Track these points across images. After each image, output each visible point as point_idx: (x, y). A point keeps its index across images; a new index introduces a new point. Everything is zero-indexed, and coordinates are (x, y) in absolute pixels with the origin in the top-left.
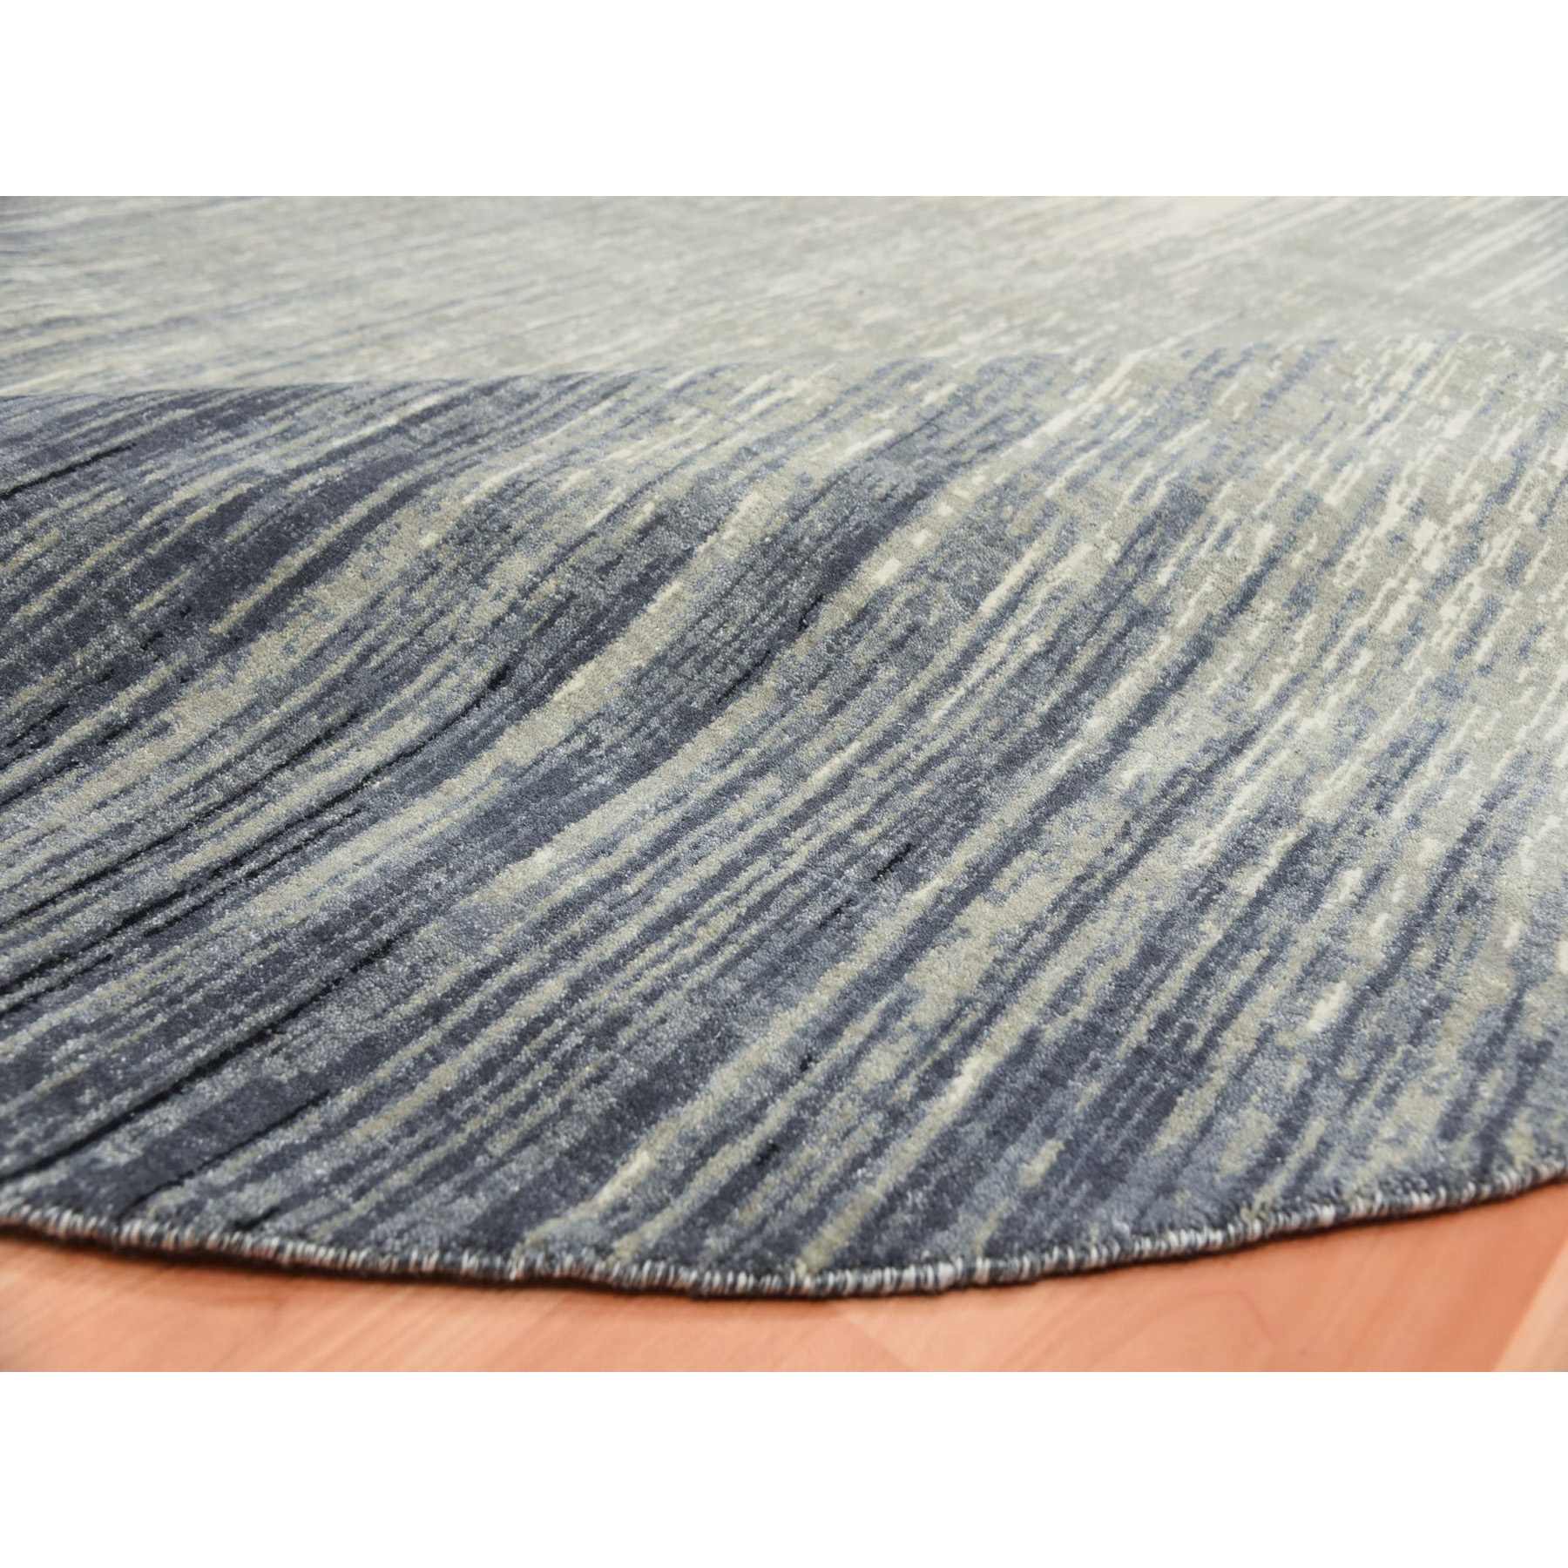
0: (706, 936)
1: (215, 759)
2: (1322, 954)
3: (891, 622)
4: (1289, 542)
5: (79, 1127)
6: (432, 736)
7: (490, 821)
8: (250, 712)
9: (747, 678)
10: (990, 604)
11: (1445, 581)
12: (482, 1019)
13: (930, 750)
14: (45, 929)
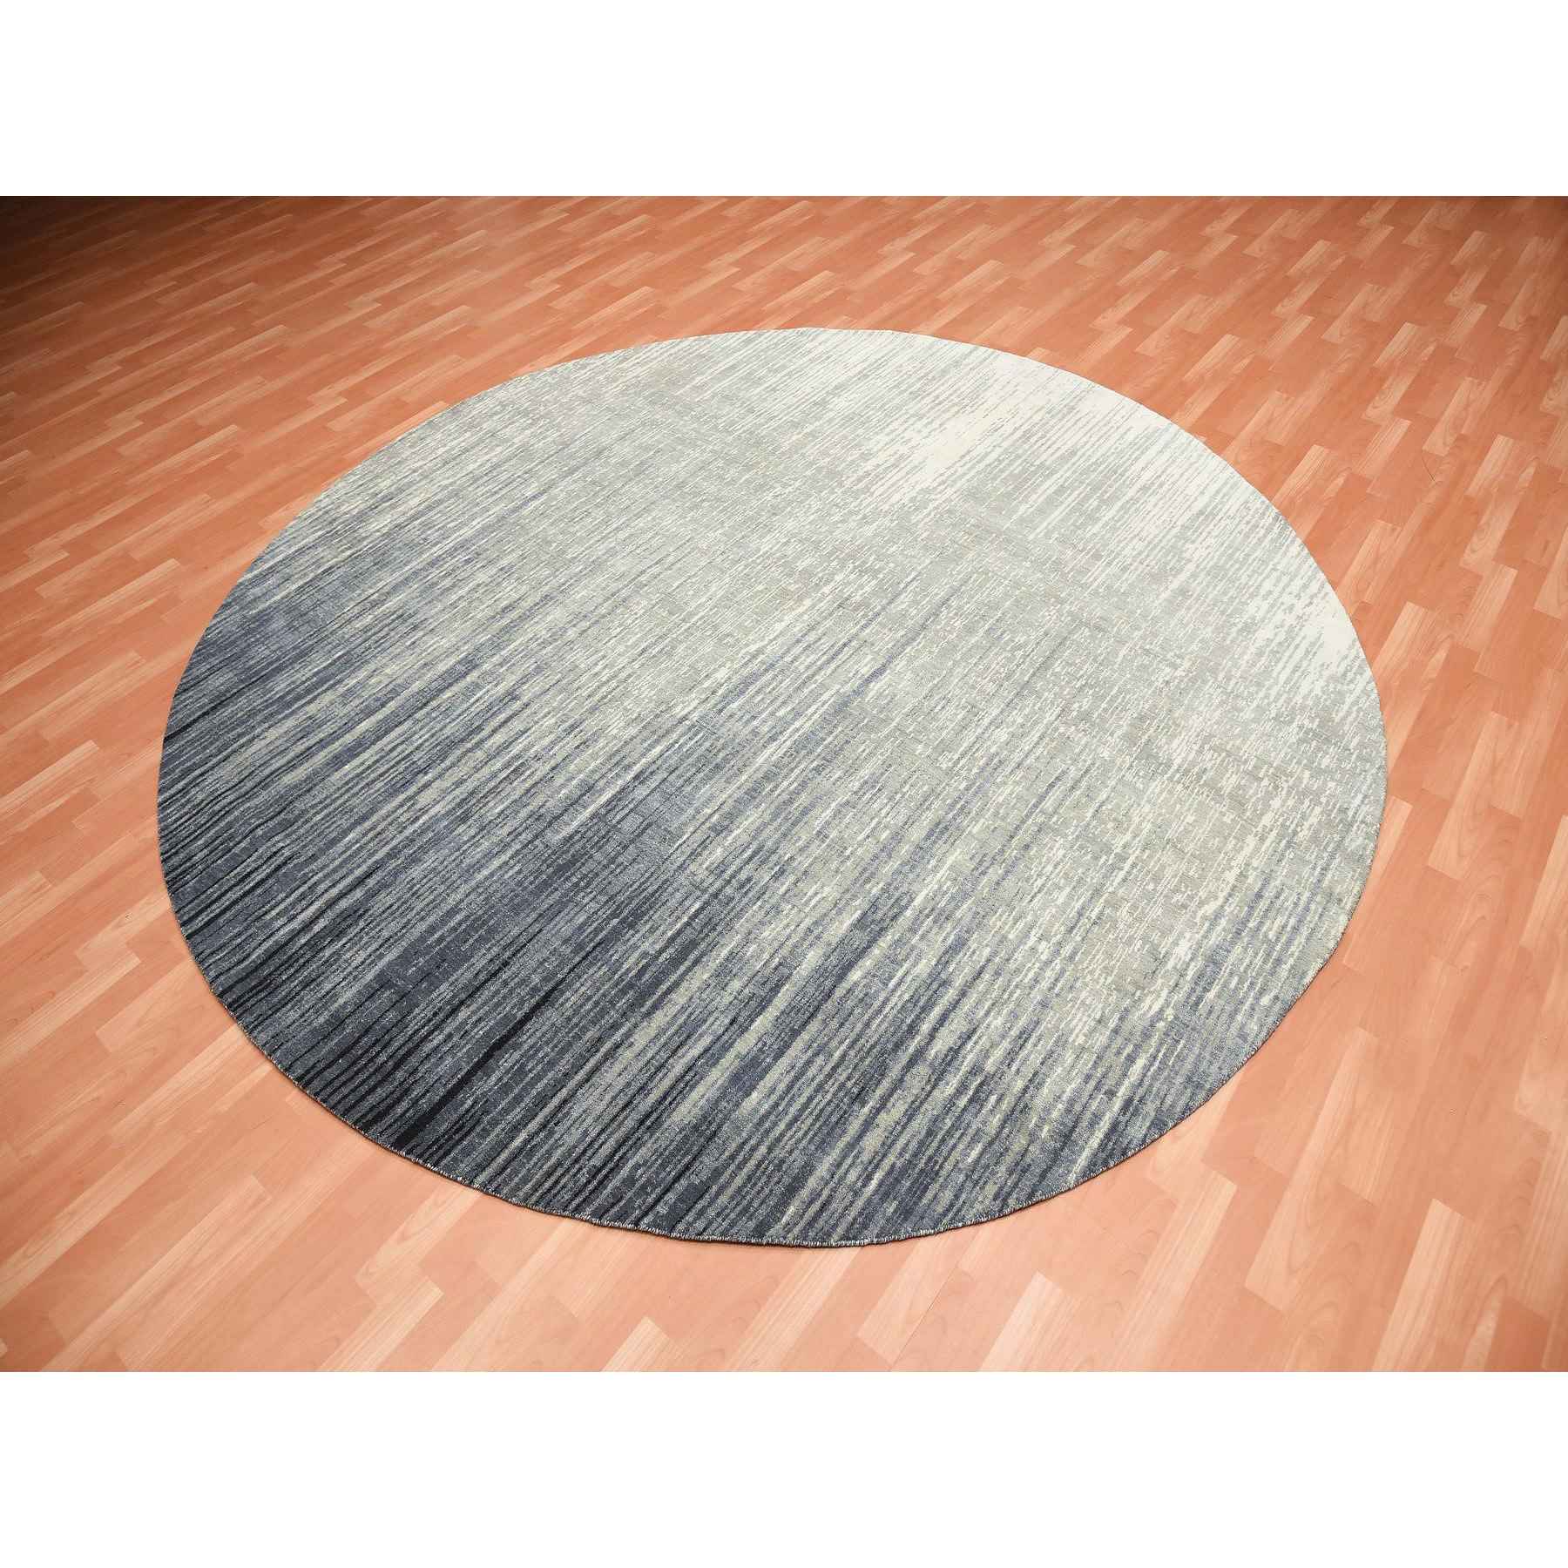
0: (805, 1127)
1: (649, 1055)
2: (979, 1130)
3: (859, 993)
4: (995, 953)
5: (650, 1200)
6: (714, 1043)
7: (736, 1078)
8: (657, 1037)
9: (812, 1016)
10: (892, 984)
11: (1048, 962)
12: (745, 1161)
13: (871, 1042)
14: (619, 1126)
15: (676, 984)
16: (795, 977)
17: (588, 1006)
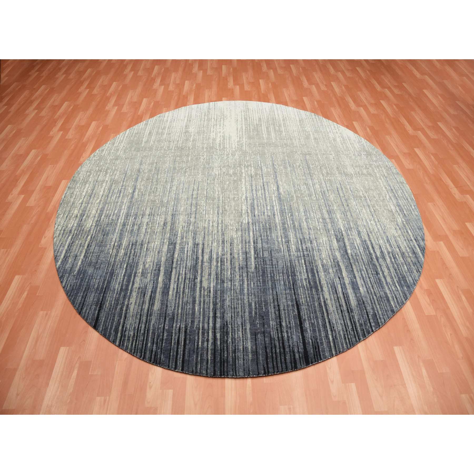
0: (376, 287)
1: (333, 298)
3: (354, 254)
5: (369, 325)
6: (341, 285)
7: (353, 288)
8: (329, 293)
9: (351, 265)
10: (357, 248)
12: (374, 302)
13: (367, 262)
14: (345, 316)
15: (320, 280)
16: (339, 260)
17: (308, 299)
